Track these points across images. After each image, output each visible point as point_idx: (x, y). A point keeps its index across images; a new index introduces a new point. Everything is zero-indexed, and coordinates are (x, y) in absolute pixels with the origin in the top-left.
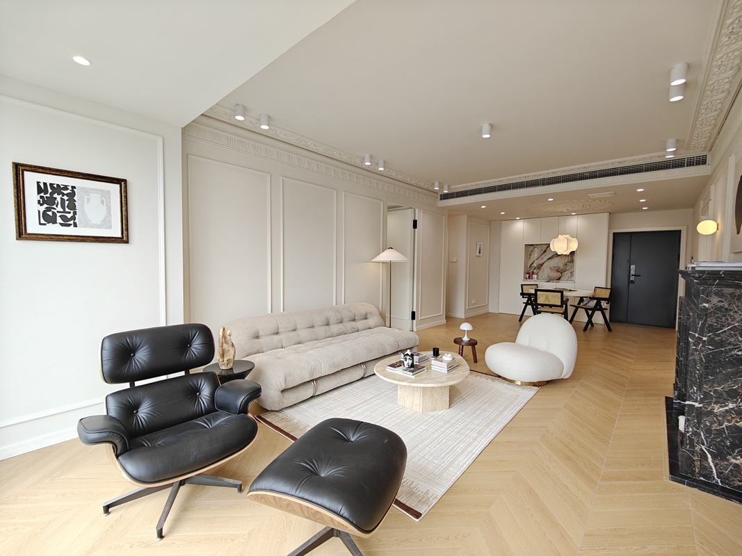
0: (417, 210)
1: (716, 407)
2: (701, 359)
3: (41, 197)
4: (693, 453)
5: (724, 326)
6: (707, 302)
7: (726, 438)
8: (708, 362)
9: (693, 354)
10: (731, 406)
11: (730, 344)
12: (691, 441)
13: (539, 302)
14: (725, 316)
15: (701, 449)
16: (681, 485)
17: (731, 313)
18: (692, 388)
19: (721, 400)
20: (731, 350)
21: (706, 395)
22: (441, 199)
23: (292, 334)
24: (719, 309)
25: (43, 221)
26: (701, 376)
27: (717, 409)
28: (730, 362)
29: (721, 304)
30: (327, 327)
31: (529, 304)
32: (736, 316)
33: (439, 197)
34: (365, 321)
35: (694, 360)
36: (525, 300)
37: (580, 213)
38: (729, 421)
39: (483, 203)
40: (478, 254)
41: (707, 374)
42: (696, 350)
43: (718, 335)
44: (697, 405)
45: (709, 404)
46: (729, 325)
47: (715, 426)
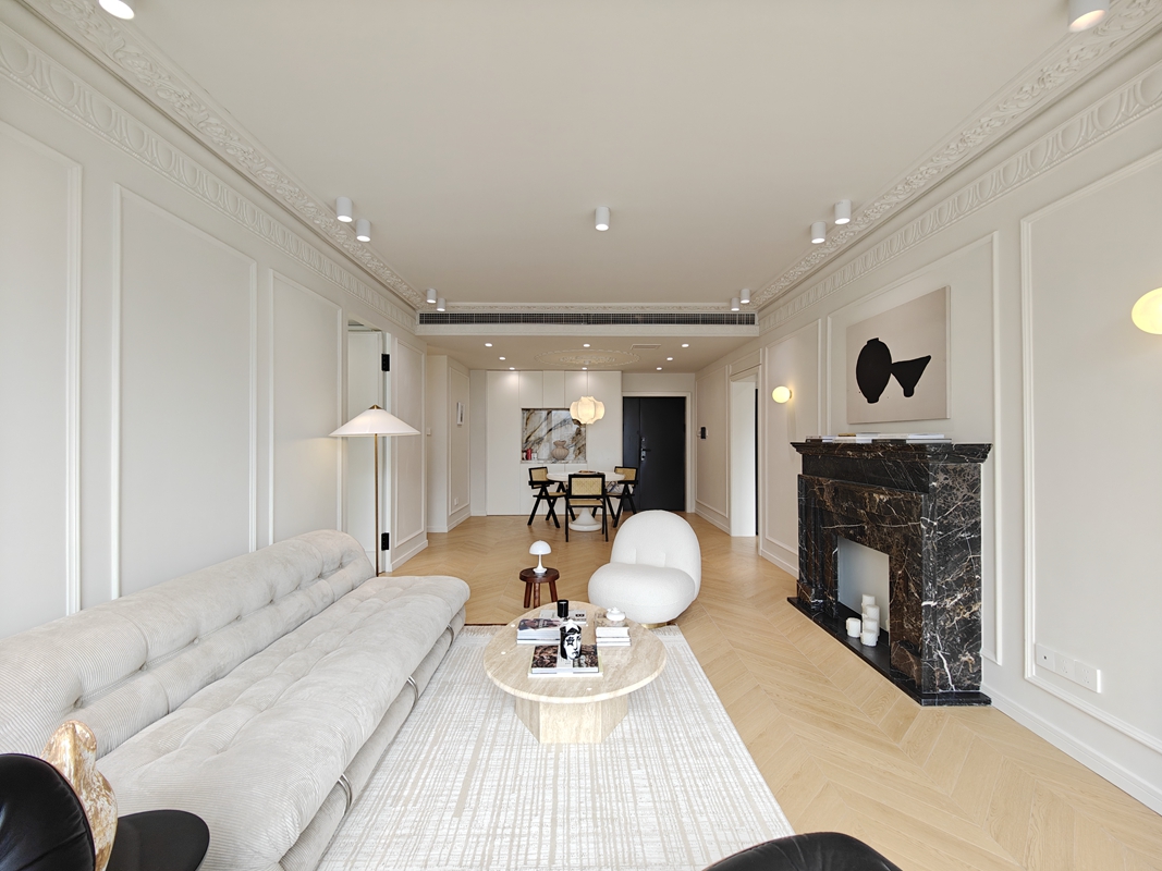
0: (388, 335)
1: (948, 601)
2: (933, 548)
4: (932, 662)
5: (949, 507)
6: (935, 480)
7: (957, 635)
8: (939, 550)
9: (926, 544)
10: (959, 596)
11: (955, 526)
12: (929, 648)
13: (574, 493)
14: (950, 495)
15: (938, 656)
16: (933, 707)
17: (955, 491)
18: (927, 584)
19: (951, 593)
20: (957, 533)
21: (940, 589)
22: (421, 322)
23: (189, 656)
24: (945, 487)
26: (934, 568)
27: (949, 603)
28: (957, 546)
29: (946, 482)
30: (271, 608)
31: (544, 498)
32: (959, 493)
33: (418, 318)
34: (341, 571)
35: (928, 550)
36: (537, 491)
37: (592, 369)
38: (958, 615)
39: (489, 339)
40: (459, 422)
41: (939, 566)
42: (929, 538)
43: (946, 518)
44: (932, 604)
45: (942, 599)
46: (954, 504)
47: (949, 625)
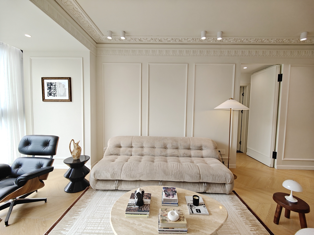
3: (48, 87)
25: (48, 95)
